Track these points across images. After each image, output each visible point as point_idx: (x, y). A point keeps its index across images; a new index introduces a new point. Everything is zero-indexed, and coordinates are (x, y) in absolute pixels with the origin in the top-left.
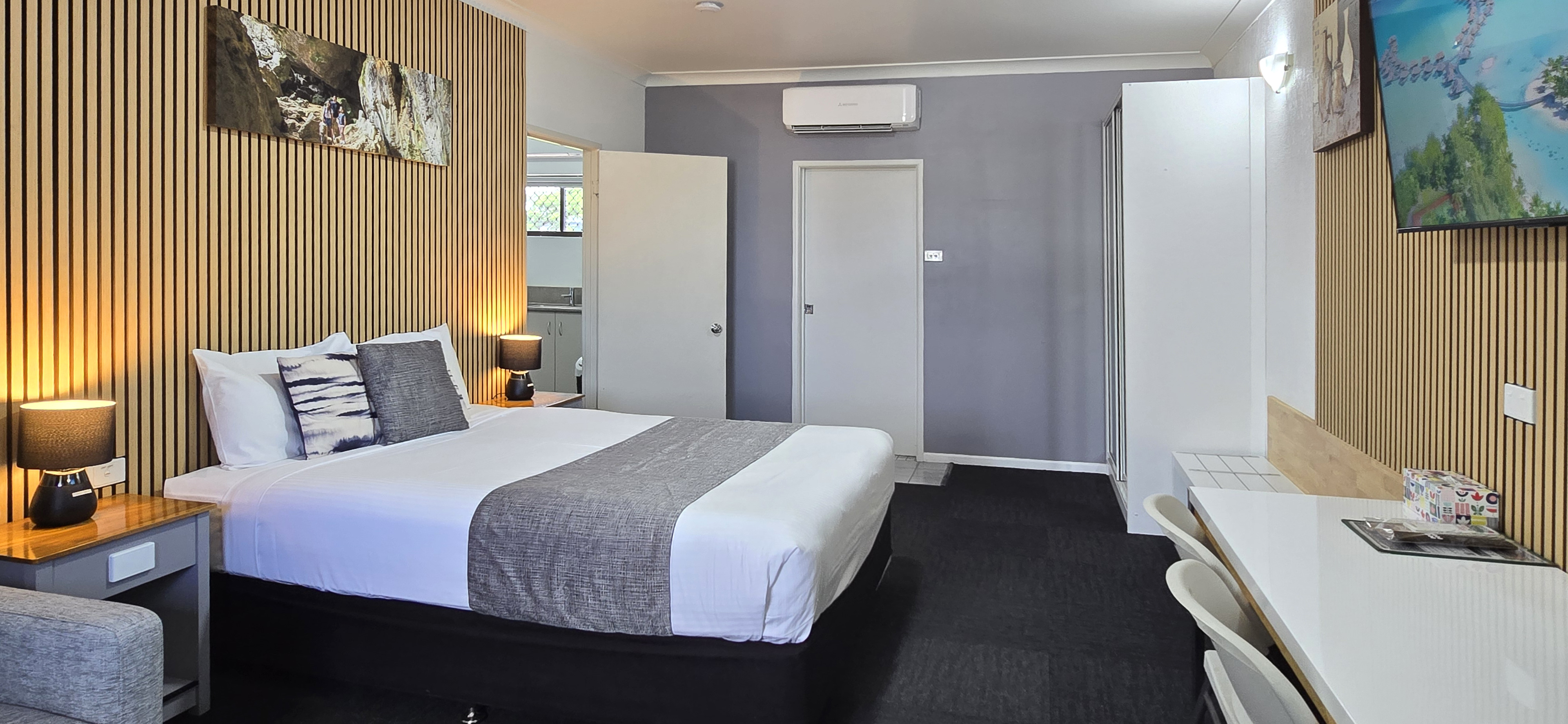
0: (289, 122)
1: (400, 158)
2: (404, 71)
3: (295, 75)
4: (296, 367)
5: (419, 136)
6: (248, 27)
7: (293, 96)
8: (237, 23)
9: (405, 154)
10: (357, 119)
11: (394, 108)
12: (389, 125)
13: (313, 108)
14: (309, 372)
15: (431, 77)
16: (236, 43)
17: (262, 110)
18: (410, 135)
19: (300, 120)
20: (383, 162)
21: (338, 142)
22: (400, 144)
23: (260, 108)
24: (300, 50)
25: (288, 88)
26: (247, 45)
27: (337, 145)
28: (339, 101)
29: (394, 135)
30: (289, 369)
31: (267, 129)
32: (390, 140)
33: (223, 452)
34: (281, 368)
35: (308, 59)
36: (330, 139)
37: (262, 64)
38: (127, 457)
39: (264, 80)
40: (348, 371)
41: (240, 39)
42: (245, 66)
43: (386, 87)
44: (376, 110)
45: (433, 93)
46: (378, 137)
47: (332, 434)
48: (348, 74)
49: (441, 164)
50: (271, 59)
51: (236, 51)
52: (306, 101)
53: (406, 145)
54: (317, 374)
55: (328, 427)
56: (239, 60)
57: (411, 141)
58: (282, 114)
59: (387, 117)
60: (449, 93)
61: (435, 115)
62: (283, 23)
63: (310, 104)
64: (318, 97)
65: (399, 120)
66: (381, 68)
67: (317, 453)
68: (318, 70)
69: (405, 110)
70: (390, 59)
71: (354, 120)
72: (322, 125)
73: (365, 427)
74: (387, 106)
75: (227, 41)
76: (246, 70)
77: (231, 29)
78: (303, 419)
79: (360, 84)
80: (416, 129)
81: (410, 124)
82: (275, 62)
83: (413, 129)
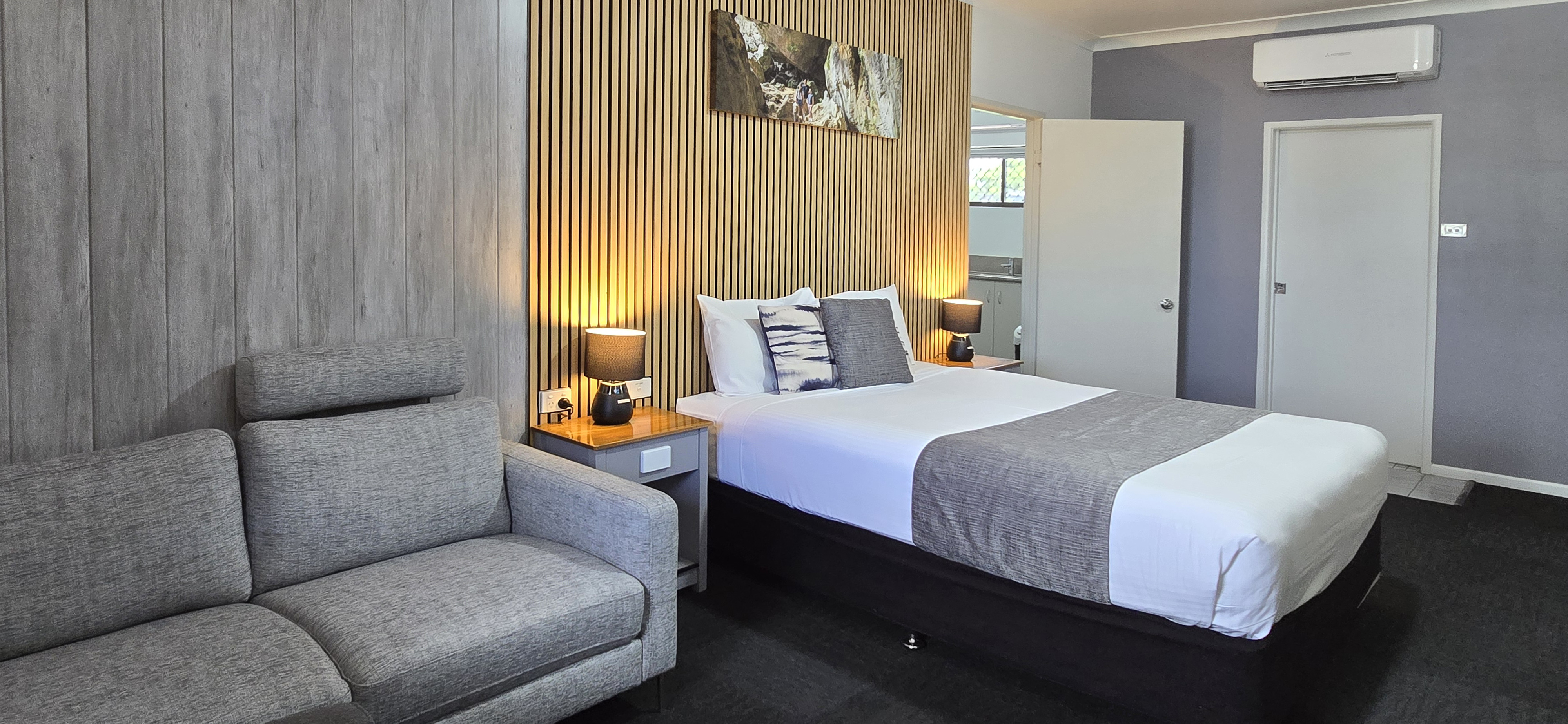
0: (769, 104)
1: (857, 132)
2: (862, 53)
3: (775, 63)
4: (772, 315)
5: (874, 111)
6: (740, 25)
7: (773, 81)
8: (732, 22)
9: (861, 128)
10: (823, 98)
11: (853, 87)
12: (849, 103)
13: (789, 91)
14: (782, 319)
15: (885, 56)
16: (731, 39)
17: (749, 95)
18: (866, 110)
19: (778, 102)
20: (843, 136)
21: (807, 119)
22: (858, 120)
23: (748, 93)
24: (779, 41)
25: (770, 75)
26: (739, 40)
27: (806, 123)
28: (809, 83)
29: (853, 112)
30: (767, 316)
31: (753, 111)
32: (849, 116)
33: (718, 382)
34: (761, 315)
35: (786, 49)
36: (800, 117)
37: (750, 55)
38: (652, 377)
39: (752, 70)
40: (811, 321)
41: (734, 36)
42: (737, 59)
43: (846, 69)
44: (838, 90)
45: (886, 72)
46: (840, 115)
47: (799, 374)
48: (816, 59)
49: (892, 137)
50: (757, 51)
51: (731, 46)
52: (783, 85)
53: (863, 120)
54: (788, 321)
55: (796, 368)
56: (732, 52)
57: (867, 116)
58: (765, 98)
59: (848, 96)
60: (900, 70)
61: (888, 93)
62: (766, 20)
63: (786, 88)
64: (792, 81)
65: (857, 98)
66: (843, 51)
67: (787, 390)
68: (793, 57)
69: (862, 88)
70: (850, 43)
71: (821, 99)
72: (795, 105)
73: (825, 371)
74: (847, 85)
75: (725, 38)
76: (738, 62)
77: (728, 29)
78: (778, 360)
79: (826, 68)
80: (871, 106)
81: (867, 101)
82: (760, 53)
83: (869, 105)
